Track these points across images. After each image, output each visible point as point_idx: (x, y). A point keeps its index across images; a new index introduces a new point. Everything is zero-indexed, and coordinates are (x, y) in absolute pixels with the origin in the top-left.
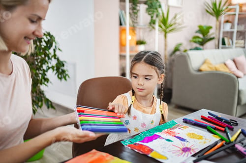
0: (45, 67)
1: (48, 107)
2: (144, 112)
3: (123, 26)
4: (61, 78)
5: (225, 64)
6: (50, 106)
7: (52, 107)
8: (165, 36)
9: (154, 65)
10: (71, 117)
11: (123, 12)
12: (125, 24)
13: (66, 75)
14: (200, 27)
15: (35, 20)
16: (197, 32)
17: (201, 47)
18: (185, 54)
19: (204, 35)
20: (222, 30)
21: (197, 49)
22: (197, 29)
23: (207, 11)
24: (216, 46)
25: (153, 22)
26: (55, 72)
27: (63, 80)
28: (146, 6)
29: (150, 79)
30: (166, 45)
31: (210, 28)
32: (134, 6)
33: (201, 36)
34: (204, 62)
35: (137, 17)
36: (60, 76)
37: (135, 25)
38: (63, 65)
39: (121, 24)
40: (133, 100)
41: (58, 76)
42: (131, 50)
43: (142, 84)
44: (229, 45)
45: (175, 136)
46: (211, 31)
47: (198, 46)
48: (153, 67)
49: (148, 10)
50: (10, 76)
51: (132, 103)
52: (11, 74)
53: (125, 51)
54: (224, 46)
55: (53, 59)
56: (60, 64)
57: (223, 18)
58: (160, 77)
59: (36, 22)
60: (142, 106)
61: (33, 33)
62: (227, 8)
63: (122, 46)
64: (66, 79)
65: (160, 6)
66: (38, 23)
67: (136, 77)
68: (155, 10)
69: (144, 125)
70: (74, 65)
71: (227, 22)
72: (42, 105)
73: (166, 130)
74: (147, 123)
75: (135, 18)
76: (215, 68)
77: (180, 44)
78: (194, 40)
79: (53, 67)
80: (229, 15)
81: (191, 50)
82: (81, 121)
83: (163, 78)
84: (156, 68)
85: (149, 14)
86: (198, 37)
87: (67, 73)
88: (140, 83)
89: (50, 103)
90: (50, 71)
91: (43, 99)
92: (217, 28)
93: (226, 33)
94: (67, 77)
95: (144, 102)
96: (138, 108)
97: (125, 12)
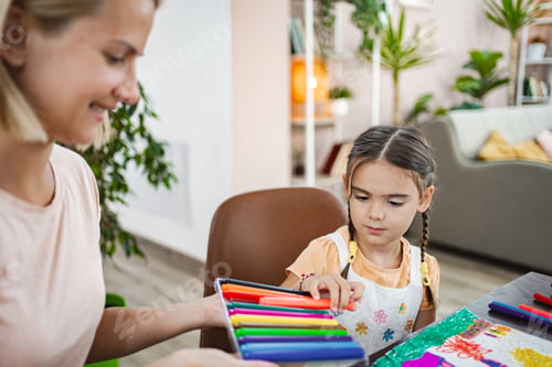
0: (119, 158)
1: (128, 254)
2: (380, 281)
3: (299, 56)
4: (155, 183)
5: (537, 142)
6: (132, 251)
7: (138, 252)
8: (395, 77)
9: (412, 168)
10: (206, 310)
11: (298, 22)
12: (304, 51)
13: (170, 175)
14: (474, 55)
15: (120, 55)
16: (466, 66)
17: (476, 102)
18: (441, 119)
19: (482, 74)
20: (524, 61)
21: (467, 106)
22: (467, 58)
23: (490, 17)
24: (509, 98)
25: (367, 46)
26: (142, 167)
27: (162, 186)
28: (351, 8)
29: (401, 204)
30: (396, 99)
31: (499, 55)
32: (324, 8)
33: (476, 75)
34: (489, 139)
35: (330, 34)
36: (153, 177)
37: (327, 52)
38: (162, 153)
39: (293, 51)
40: (354, 254)
41: (149, 177)
42: (317, 113)
43: (381, 217)
44: (540, 94)
45: (483, 360)
46: (502, 64)
47: (469, 98)
48: (409, 172)
49: (355, 17)
50: (49, 207)
51: (351, 261)
52: (50, 202)
53: (303, 114)
54: (527, 99)
55: (137, 136)
56: (155, 150)
57: (526, 33)
58: (423, 194)
59: (122, 60)
60: (376, 269)
61: (113, 92)
62: (537, 9)
63: (296, 102)
64: (168, 186)
65: (383, 7)
66: (127, 64)
67: (364, 198)
68: (373, 17)
69: (380, 315)
70: (185, 149)
71: (536, 40)
72: (113, 248)
73: (453, 339)
74: (389, 312)
75: (327, 36)
76: (516, 152)
77: (428, 97)
78: (461, 84)
79: (137, 158)
80: (541, 25)
81: (454, 109)
82: (236, 328)
83: (431, 196)
84: (416, 174)
85: (359, 26)
86: (469, 79)
87: (169, 169)
88: (374, 215)
89: (131, 242)
90: (131, 164)
91: (116, 233)
92: (512, 57)
93: (531, 68)
94: (171, 182)
95: (379, 258)
96: (365, 272)
97: (304, 23)
